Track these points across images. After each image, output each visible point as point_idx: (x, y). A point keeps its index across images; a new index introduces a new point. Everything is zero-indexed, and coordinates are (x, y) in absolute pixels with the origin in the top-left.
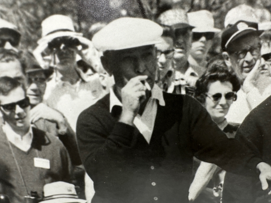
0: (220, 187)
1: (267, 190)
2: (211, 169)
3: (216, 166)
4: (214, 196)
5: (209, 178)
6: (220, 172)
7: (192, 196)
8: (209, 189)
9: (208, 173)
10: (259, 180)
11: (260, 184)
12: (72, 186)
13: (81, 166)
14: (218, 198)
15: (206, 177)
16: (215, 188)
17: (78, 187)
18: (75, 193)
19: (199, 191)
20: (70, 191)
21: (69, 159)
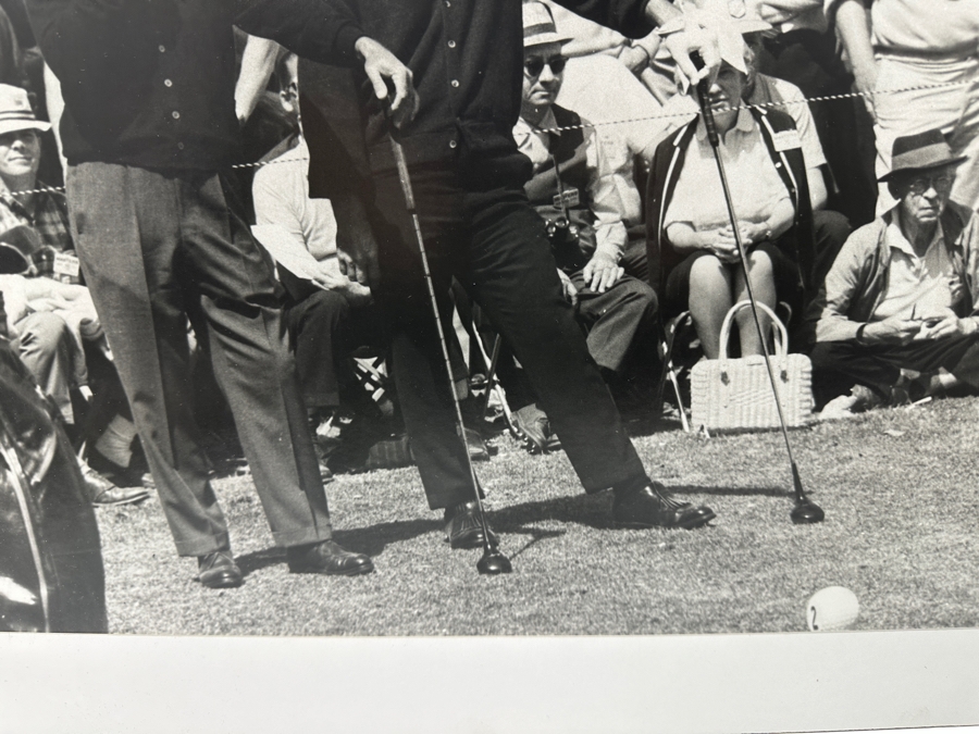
0: (291, 90)
1: (386, 98)
2: (269, 51)
3: (278, 45)
4: (283, 110)
5: (268, 71)
6: (287, 57)
7: (242, 109)
8: (271, 95)
9: (265, 60)
10: (365, 76)
11: (370, 86)
12: (23, 92)
13: (36, 50)
14: (292, 115)
15: (261, 68)
16: (283, 92)
17: (34, 94)
18: (30, 109)
19: (255, 99)
20: (19, 103)
21: (13, 36)
